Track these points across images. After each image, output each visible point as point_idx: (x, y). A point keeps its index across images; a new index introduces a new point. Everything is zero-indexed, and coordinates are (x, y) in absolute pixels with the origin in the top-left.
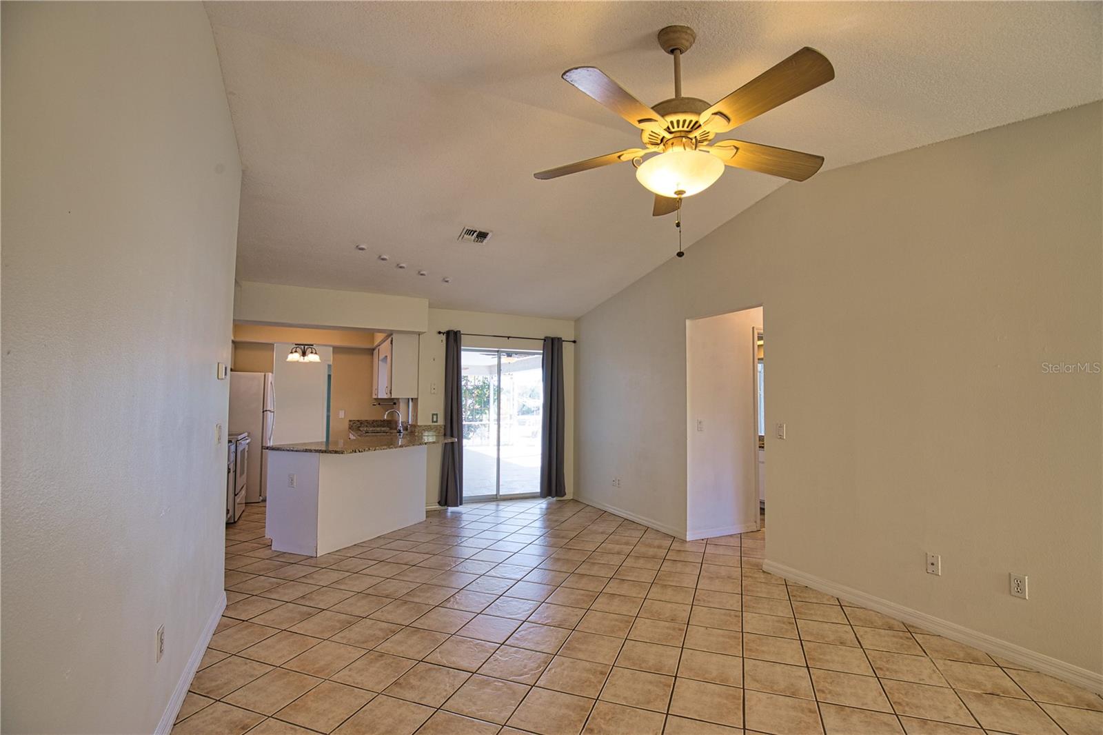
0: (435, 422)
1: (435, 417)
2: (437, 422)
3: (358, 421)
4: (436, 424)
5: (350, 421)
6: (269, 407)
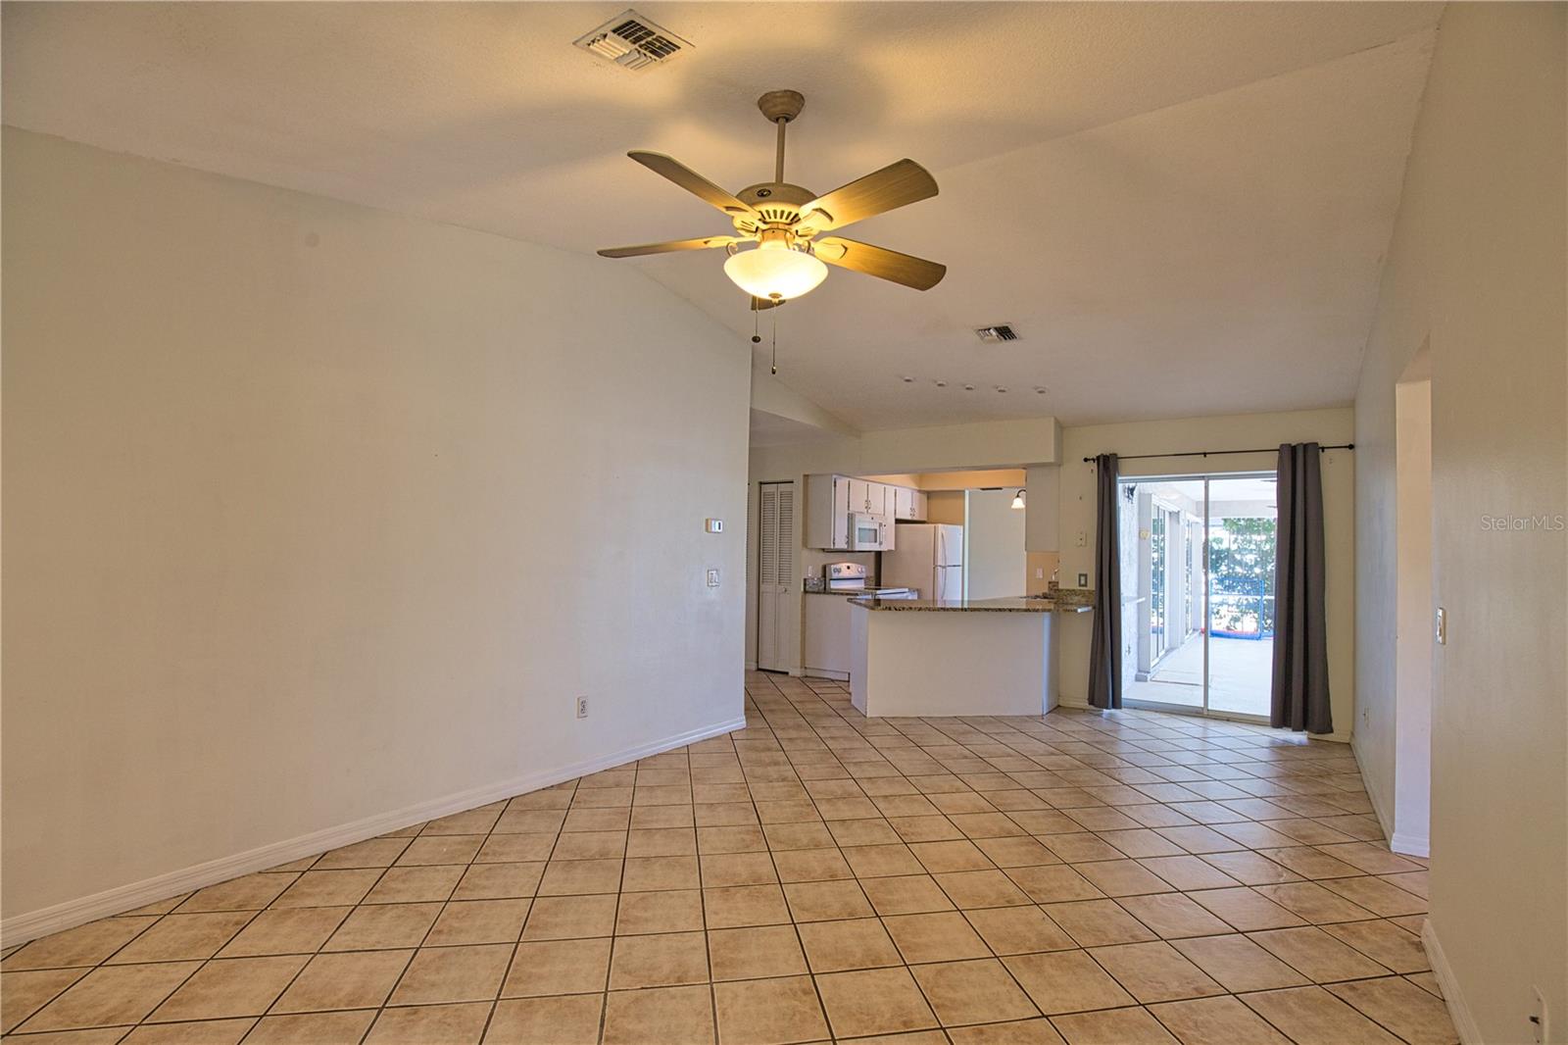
0: (1083, 586)
1: (1083, 578)
2: (1086, 585)
4: (1084, 588)
6: (940, 562)
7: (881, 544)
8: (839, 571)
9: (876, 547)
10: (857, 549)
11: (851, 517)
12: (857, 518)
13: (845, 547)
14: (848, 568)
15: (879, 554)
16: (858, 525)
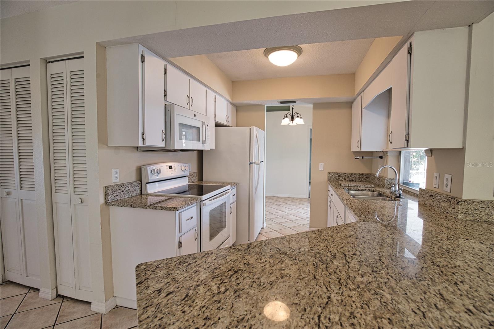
3: (337, 174)
5: (329, 173)
6: (254, 160)
7: (204, 142)
8: (159, 172)
9: (198, 146)
10: (177, 147)
11: (168, 110)
12: (177, 111)
13: (162, 144)
14: (171, 167)
15: (201, 153)
16: (178, 120)
